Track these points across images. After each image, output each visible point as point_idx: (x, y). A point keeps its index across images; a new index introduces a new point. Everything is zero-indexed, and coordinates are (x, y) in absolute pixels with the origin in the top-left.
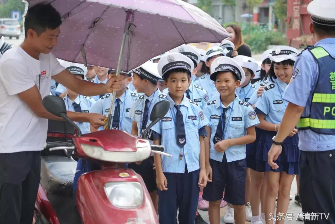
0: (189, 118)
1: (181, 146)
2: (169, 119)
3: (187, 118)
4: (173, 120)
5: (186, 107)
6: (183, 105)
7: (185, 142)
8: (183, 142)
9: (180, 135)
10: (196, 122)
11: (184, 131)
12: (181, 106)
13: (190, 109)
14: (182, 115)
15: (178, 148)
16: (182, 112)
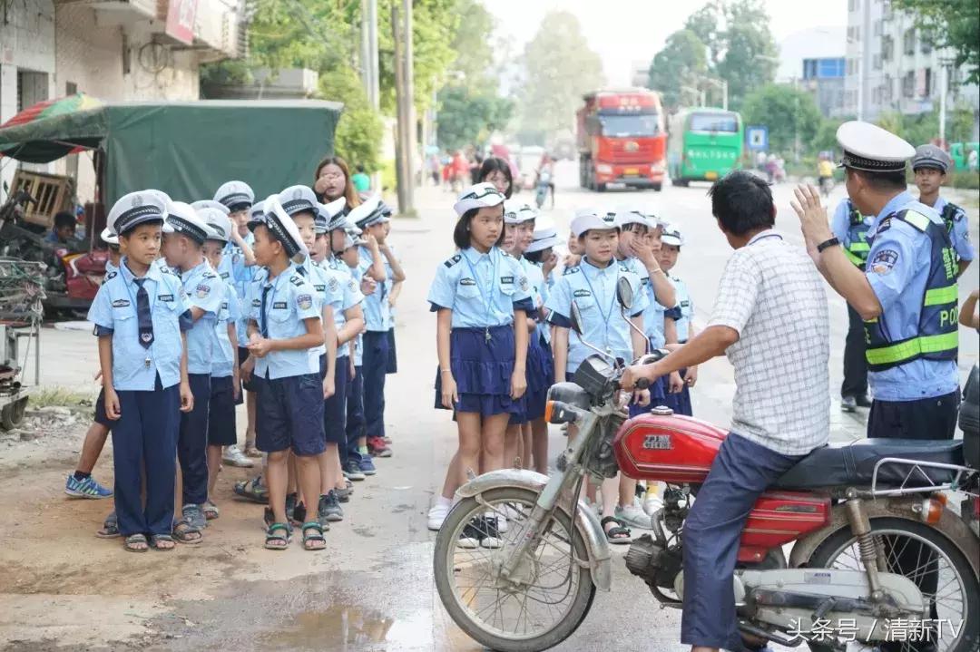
0: (160, 299)
1: (146, 345)
2: (126, 304)
3: (157, 298)
4: (131, 304)
5: (154, 281)
6: (149, 279)
7: (153, 340)
8: (149, 339)
9: (145, 329)
10: (172, 305)
11: (151, 322)
12: (145, 280)
13: (162, 284)
14: (147, 295)
15: (140, 349)
16: (147, 289)
